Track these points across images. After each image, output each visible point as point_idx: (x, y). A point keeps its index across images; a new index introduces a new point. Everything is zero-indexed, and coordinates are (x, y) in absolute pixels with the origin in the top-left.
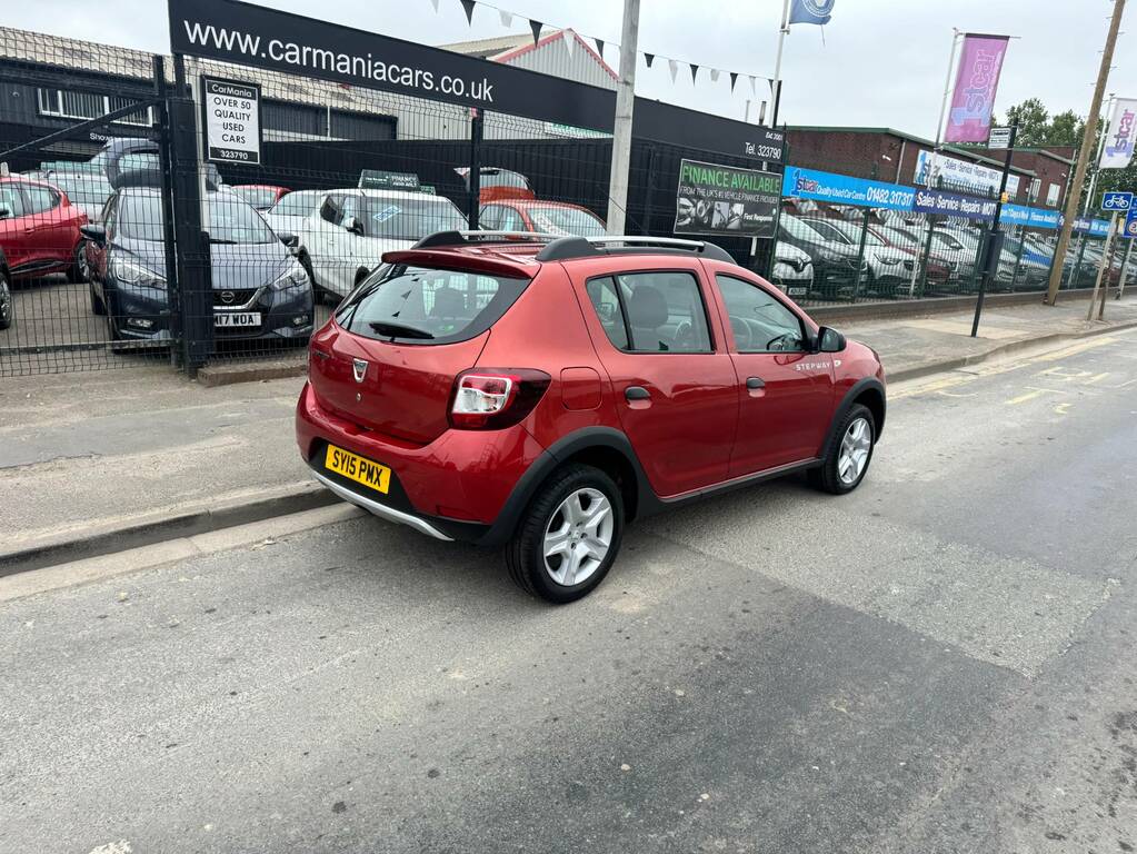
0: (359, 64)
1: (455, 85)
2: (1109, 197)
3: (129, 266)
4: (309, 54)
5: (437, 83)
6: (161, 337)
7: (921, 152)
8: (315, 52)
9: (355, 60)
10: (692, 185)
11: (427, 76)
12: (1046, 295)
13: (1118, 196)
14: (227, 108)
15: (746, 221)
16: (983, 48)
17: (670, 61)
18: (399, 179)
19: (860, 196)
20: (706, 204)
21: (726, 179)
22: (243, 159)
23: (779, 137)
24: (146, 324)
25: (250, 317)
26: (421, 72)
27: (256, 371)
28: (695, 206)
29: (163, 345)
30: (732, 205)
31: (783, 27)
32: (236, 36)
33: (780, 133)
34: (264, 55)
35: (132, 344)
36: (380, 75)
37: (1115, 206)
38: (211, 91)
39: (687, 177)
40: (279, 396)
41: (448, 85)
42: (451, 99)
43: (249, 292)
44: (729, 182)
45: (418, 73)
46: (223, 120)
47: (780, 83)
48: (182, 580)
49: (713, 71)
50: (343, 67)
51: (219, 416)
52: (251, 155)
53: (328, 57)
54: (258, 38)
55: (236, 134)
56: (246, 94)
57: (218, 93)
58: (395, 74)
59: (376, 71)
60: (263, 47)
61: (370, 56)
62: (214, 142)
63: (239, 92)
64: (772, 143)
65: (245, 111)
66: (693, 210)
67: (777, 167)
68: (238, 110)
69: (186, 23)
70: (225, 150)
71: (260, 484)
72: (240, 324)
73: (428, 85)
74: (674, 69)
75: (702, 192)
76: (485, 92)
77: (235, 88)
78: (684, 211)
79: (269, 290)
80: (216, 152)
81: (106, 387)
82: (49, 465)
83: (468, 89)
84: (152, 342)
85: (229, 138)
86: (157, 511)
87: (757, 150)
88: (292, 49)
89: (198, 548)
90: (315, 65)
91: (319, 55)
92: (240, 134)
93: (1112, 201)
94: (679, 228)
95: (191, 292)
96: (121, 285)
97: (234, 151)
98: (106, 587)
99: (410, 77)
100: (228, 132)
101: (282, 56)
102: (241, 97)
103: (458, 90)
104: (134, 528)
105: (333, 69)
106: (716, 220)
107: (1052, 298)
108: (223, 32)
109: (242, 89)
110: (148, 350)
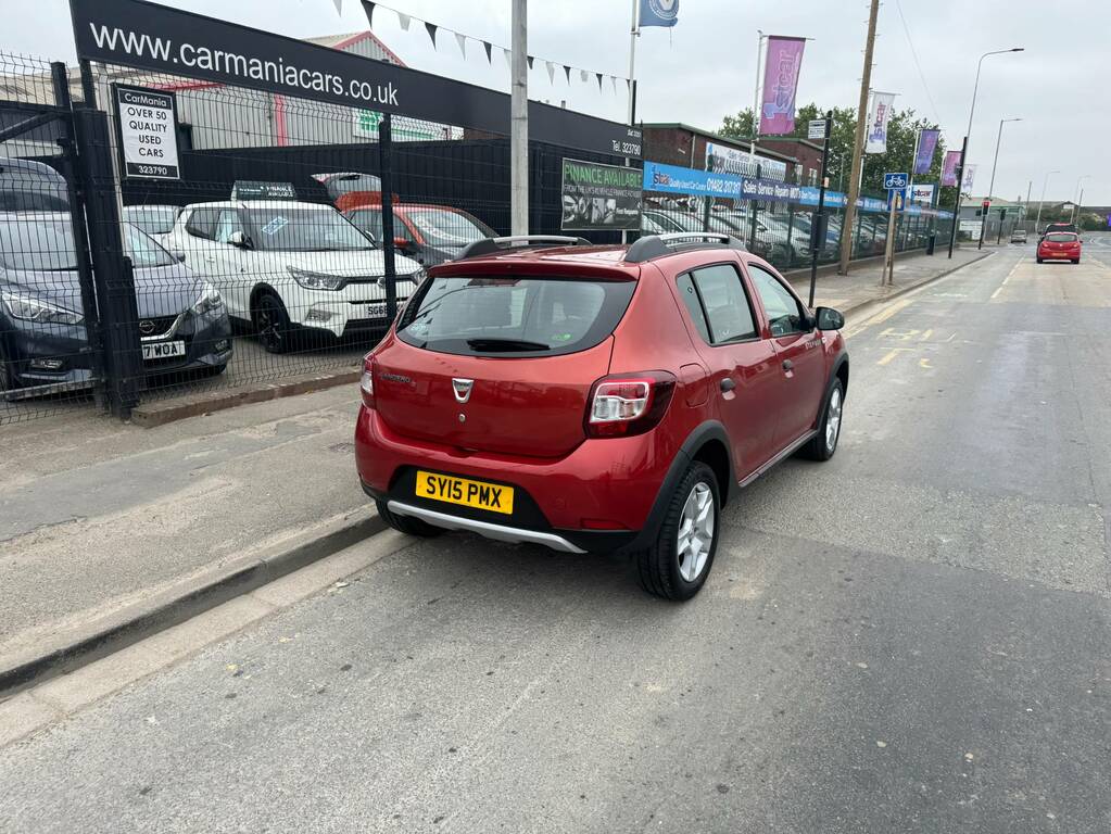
0: (271, 68)
1: (362, 89)
2: (889, 178)
3: (27, 302)
4: (222, 59)
5: (346, 88)
6: (83, 377)
7: (709, 144)
8: (227, 57)
9: (267, 65)
10: (573, 183)
11: (337, 81)
12: (840, 266)
13: (896, 176)
14: (142, 119)
15: (619, 215)
16: (784, 50)
17: (547, 63)
18: (275, 189)
19: (702, 187)
20: (586, 201)
21: (599, 176)
22: (162, 175)
23: (638, 134)
24: (53, 364)
25: (174, 346)
26: (330, 77)
27: (196, 405)
28: (577, 203)
29: (88, 386)
30: (606, 201)
31: (633, 30)
32: (146, 39)
33: (638, 130)
34: (175, 60)
35: (53, 389)
36: (292, 80)
37: (894, 185)
38: (124, 101)
39: (569, 176)
40: (234, 428)
41: (356, 89)
42: (360, 104)
43: (169, 320)
44: (602, 179)
45: (328, 77)
46: (138, 132)
47: (635, 83)
48: (283, 640)
49: (583, 72)
50: (256, 73)
51: (187, 458)
52: (171, 170)
53: (240, 62)
54: (169, 43)
55: (153, 147)
56: (160, 103)
57: (132, 103)
58: (307, 79)
59: (288, 76)
60: (174, 52)
61: (281, 60)
62: (132, 156)
63: (153, 102)
64: (632, 140)
65: (161, 122)
66: (575, 207)
67: (637, 163)
68: (154, 121)
69: (92, 25)
70: (143, 165)
71: (295, 523)
72: (163, 355)
73: (338, 89)
74: (551, 72)
75: (582, 189)
76: (391, 96)
77: (149, 97)
78: (568, 208)
79: (189, 315)
80: (134, 168)
81: (30, 440)
82: (32, 537)
83: (375, 94)
84: (76, 384)
85: (146, 152)
86: (205, 570)
87: (621, 147)
88: (204, 54)
89: (271, 605)
90: (228, 71)
91: (231, 60)
92: (158, 147)
93: (891, 181)
94: (566, 225)
95: (118, 325)
96: (19, 324)
97: (152, 166)
98: (202, 664)
99: (321, 82)
100: (144, 145)
101: (194, 60)
102: (157, 106)
103: (366, 95)
104: (196, 592)
105: (246, 75)
106: (595, 216)
107: (844, 268)
108: (132, 36)
109: (157, 98)
110: (72, 393)
